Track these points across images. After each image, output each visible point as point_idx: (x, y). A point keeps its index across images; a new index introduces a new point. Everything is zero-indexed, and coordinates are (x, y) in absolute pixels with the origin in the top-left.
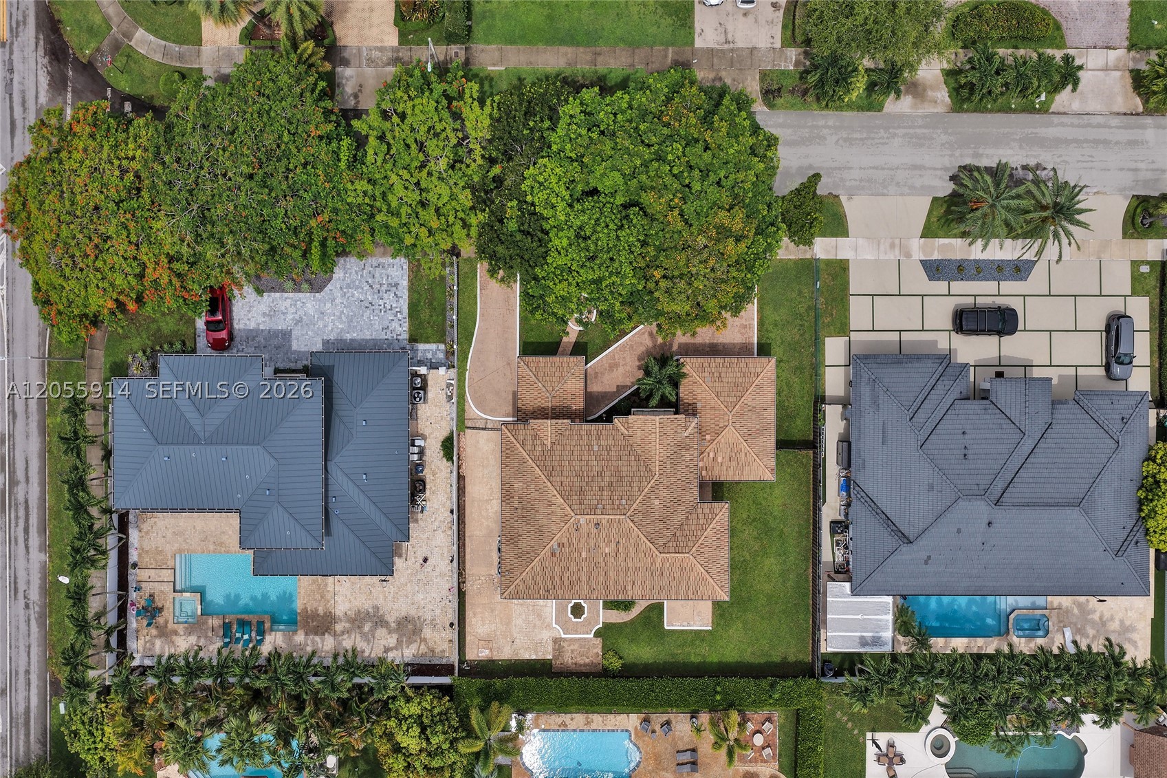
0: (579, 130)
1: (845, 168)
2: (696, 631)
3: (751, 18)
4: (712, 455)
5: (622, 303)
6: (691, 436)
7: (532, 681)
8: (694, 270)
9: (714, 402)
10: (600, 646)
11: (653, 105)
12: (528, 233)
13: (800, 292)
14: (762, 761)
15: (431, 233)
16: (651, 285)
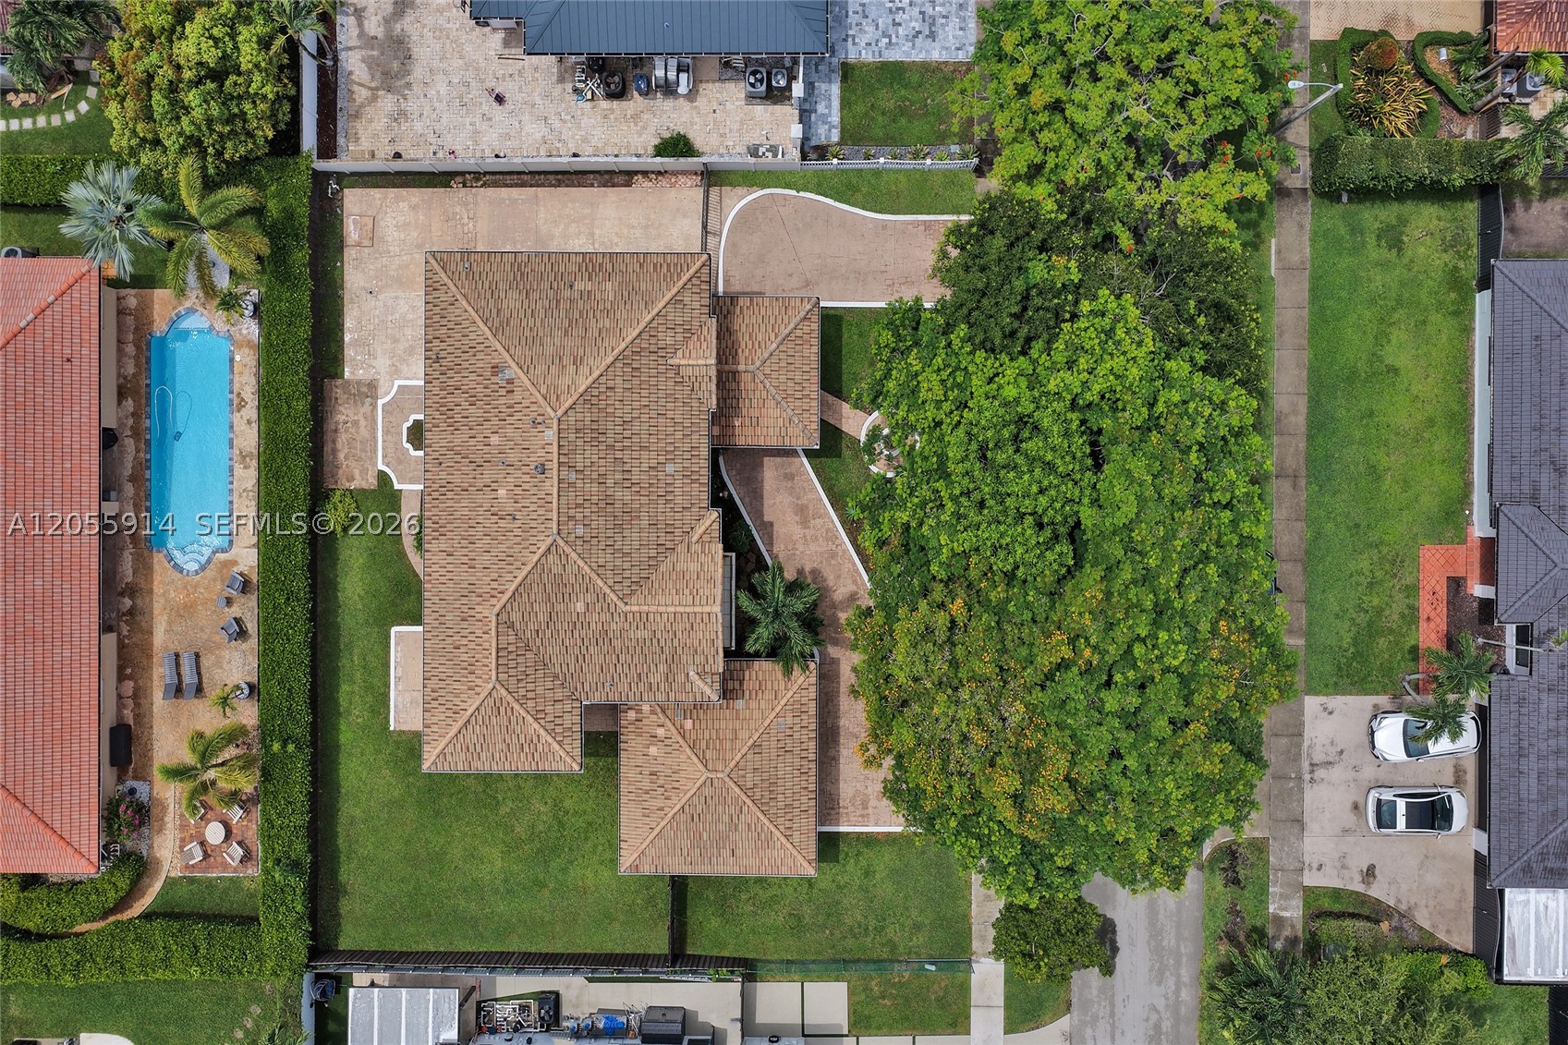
0: (1201, 421)
1: (1113, 1026)
2: (386, 696)
3: (1349, 819)
4: (661, 732)
5: (907, 527)
6: (688, 686)
7: (304, 331)
8: (964, 694)
9: (747, 738)
10: (365, 486)
11: (1246, 597)
12: (1025, 309)
13: (917, 927)
14: (183, 840)
15: (1023, 90)
16: (938, 593)
